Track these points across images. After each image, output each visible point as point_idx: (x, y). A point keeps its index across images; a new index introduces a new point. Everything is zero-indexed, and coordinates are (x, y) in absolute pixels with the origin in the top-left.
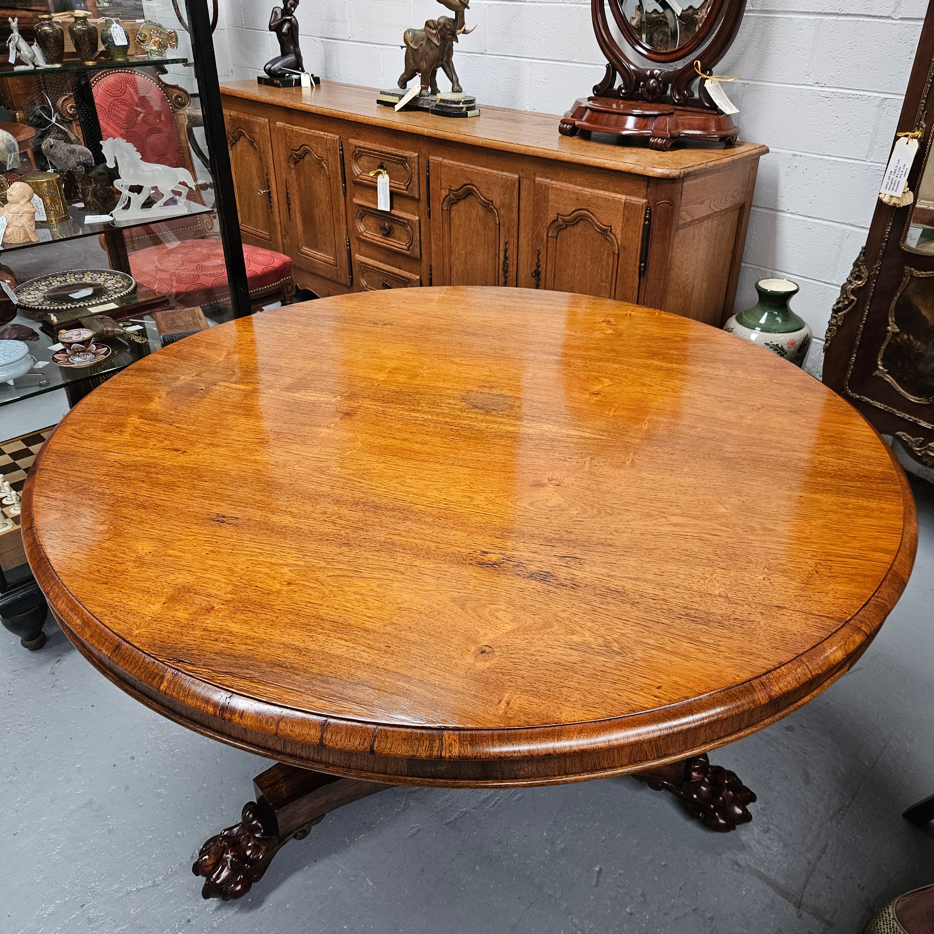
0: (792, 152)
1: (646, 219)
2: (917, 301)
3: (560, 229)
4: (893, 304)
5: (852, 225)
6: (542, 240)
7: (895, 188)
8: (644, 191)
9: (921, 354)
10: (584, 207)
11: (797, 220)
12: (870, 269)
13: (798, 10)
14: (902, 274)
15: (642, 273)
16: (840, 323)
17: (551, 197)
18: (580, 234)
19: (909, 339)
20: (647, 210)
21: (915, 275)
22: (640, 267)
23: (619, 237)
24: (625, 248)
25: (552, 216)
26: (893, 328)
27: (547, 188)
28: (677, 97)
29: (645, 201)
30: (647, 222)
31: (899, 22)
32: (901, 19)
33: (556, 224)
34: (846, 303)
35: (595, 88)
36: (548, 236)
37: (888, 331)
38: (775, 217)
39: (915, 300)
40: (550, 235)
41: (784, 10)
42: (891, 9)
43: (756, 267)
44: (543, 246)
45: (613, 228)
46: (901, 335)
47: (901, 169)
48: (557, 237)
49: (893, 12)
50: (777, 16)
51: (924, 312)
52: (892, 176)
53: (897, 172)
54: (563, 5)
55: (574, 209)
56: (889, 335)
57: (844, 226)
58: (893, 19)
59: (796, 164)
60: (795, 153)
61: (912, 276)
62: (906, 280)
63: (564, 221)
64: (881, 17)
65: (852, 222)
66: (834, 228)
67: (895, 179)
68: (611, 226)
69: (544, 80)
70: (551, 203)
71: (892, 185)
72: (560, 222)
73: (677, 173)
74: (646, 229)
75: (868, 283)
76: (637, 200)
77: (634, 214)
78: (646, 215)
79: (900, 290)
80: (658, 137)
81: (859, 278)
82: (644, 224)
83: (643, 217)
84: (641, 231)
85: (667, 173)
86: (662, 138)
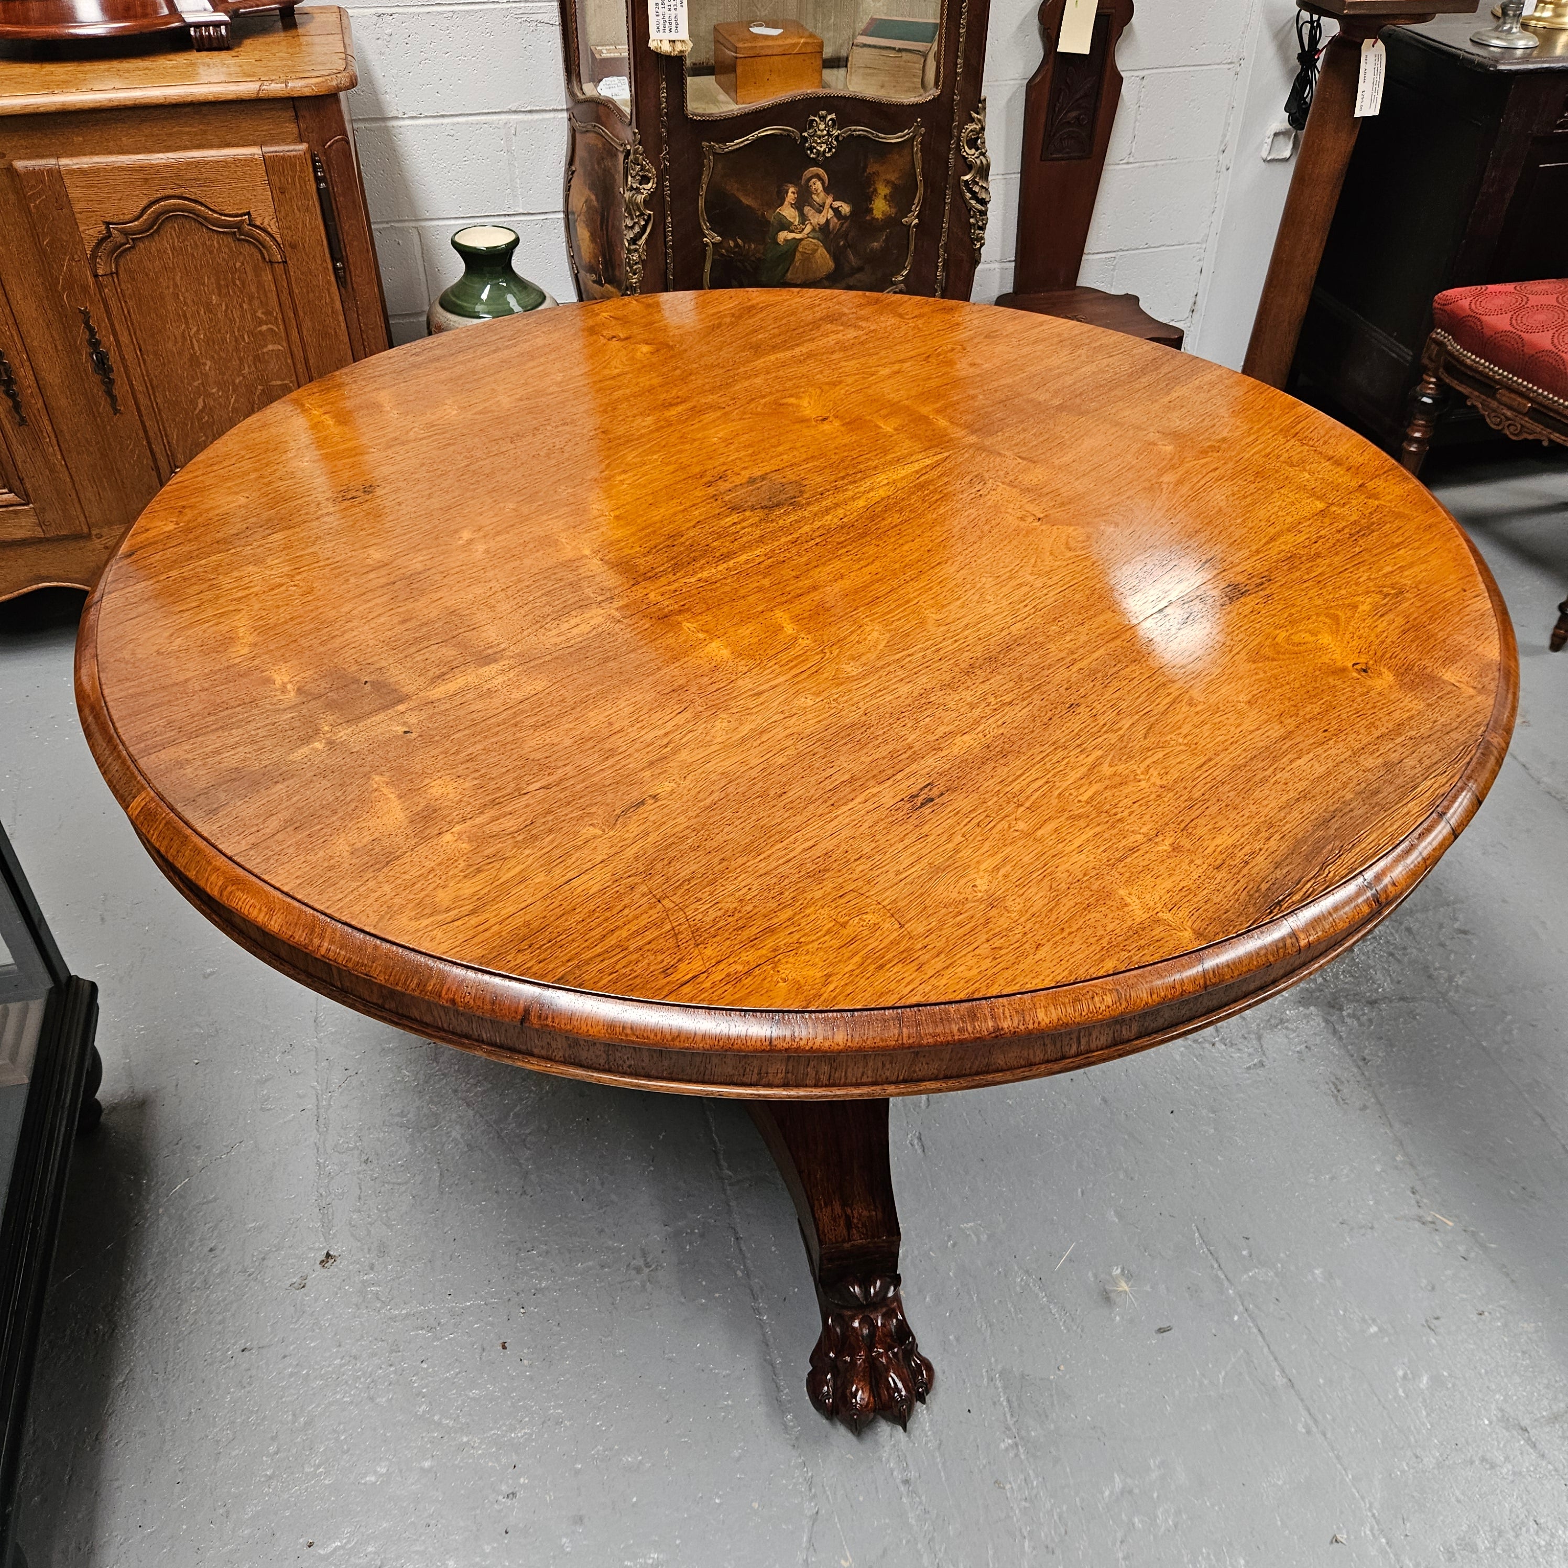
0: (373, 11)
1: (318, 180)
2: (732, 187)
3: (119, 253)
4: (701, 203)
5: (515, 112)
6: (85, 289)
7: (673, 28)
8: (292, 128)
9: (759, 259)
10: (169, 192)
11: (427, 126)
12: (656, 163)
14: (700, 155)
15: (342, 279)
16: (644, 257)
17: (74, 193)
18: (173, 249)
19: (737, 245)
20: (314, 162)
21: (720, 151)
22: (335, 269)
23: (273, 229)
24: (293, 246)
25: (91, 232)
26: (711, 238)
27: (56, 175)
29: (303, 147)
30: (322, 185)
33: (108, 245)
34: (643, 223)
36: (96, 276)
37: (707, 245)
38: (387, 130)
39: (729, 188)
40: (100, 272)
43: (385, 225)
44: (92, 302)
45: (254, 215)
46: (725, 245)
48: (117, 273)
51: (746, 201)
52: (661, 11)
53: (667, 3)
55: (145, 202)
56: (710, 250)
57: (503, 117)
59: (388, 31)
60: (380, 10)
61: (715, 154)
62: (709, 161)
63: (125, 233)
66: (490, 124)
67: (668, 13)
68: (248, 214)
70: (77, 207)
71: (667, 24)
72: (117, 237)
73: (344, 79)
74: (324, 198)
75: (660, 184)
76: (287, 148)
77: (293, 178)
78: (315, 172)
79: (705, 179)
80: (207, 25)
81: (645, 180)
82: (318, 189)
83: (312, 175)
84: (317, 204)
85: (334, 83)
86: (217, 25)
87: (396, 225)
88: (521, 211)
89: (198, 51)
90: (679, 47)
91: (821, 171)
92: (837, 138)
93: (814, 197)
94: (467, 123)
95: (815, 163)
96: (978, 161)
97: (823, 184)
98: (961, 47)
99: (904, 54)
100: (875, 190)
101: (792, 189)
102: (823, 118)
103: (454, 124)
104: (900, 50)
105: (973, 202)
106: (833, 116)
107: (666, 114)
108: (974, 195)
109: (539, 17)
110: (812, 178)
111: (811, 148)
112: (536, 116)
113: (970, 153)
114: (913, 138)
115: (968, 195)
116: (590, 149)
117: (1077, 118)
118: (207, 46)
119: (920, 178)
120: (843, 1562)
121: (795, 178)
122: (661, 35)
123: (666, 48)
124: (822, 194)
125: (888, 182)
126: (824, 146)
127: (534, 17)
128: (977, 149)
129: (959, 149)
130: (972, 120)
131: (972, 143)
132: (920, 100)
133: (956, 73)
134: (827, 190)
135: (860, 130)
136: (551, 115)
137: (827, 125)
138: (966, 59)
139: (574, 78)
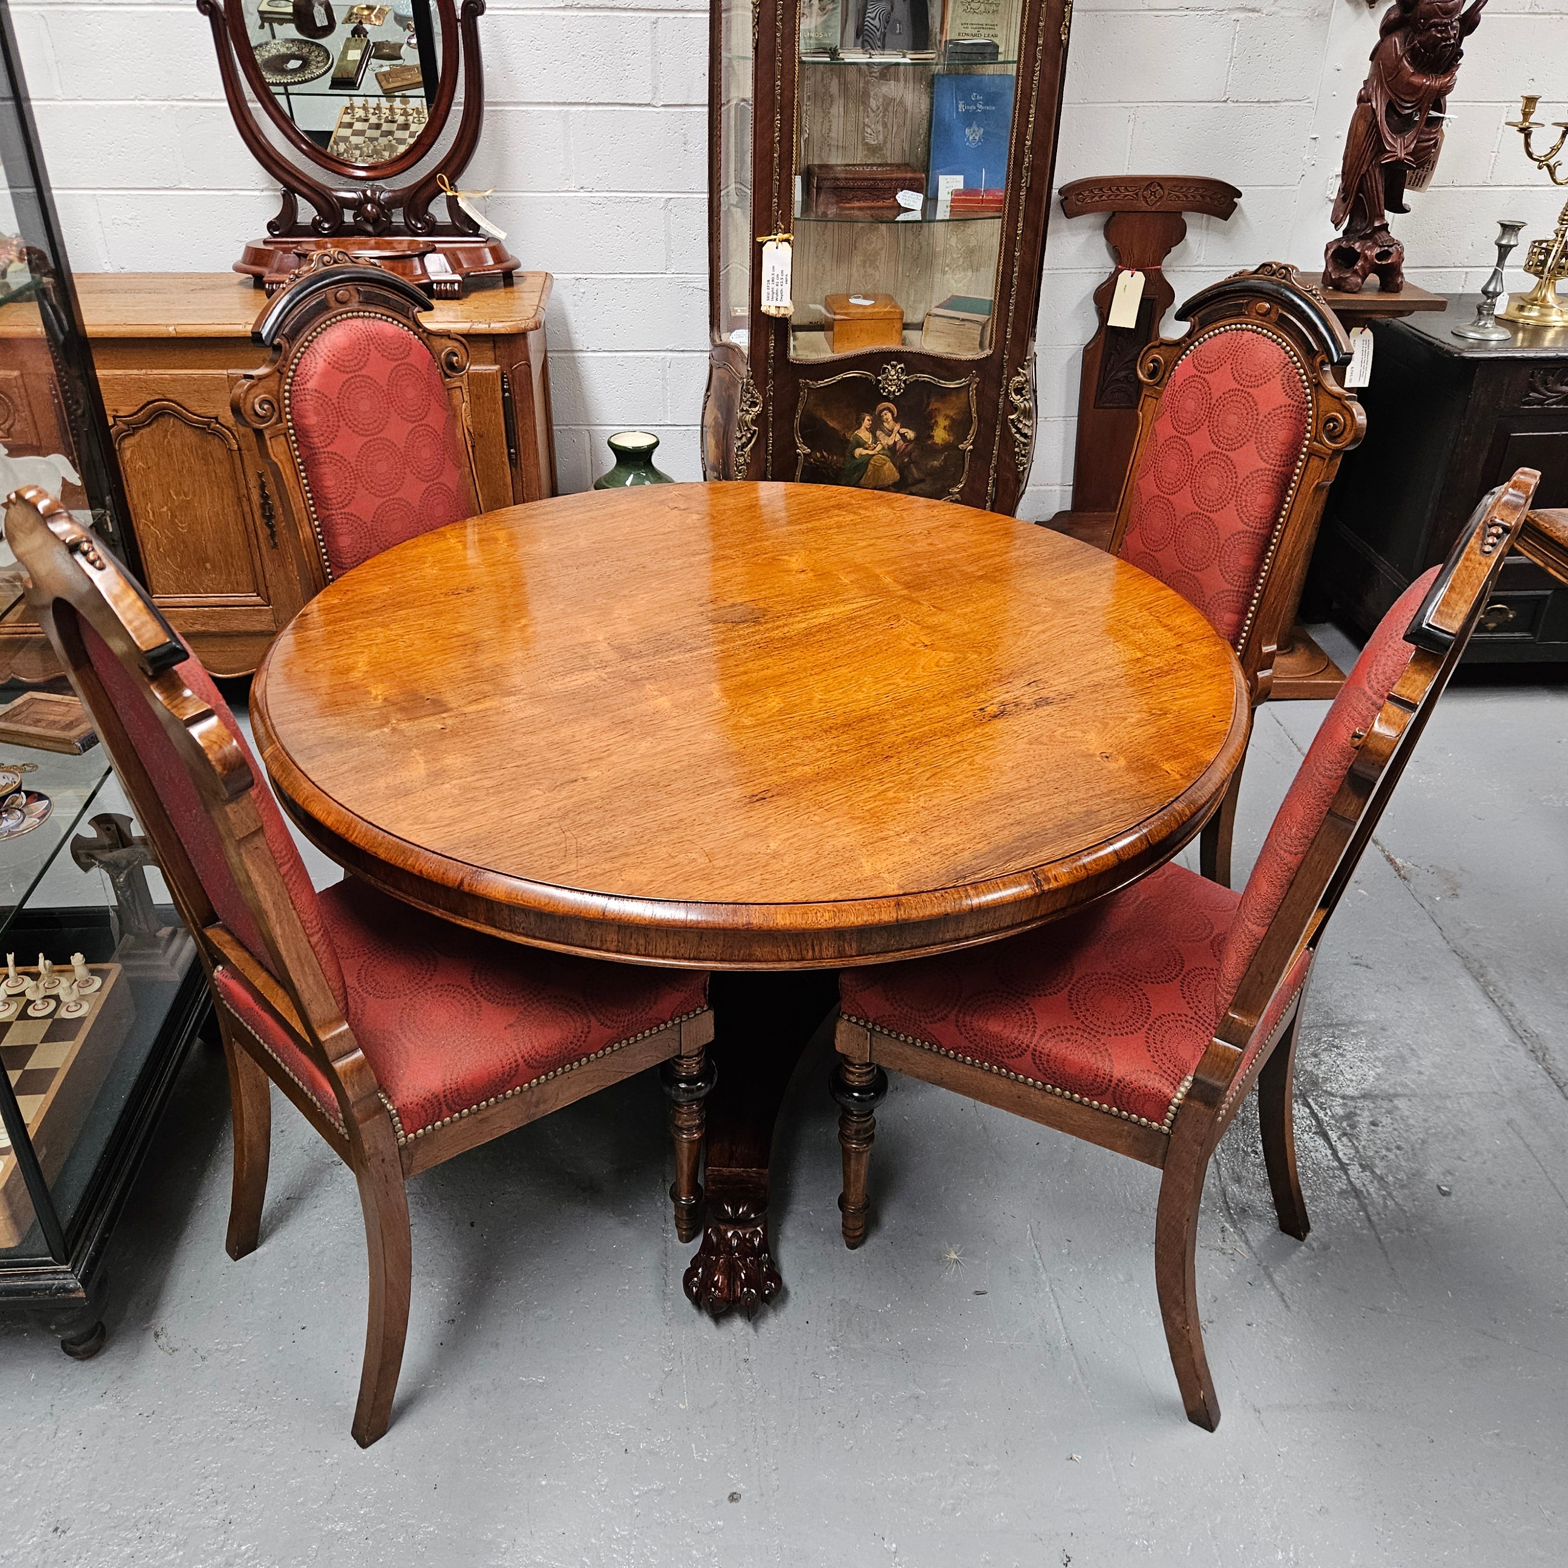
0: (573, 276)
1: (504, 391)
2: (821, 413)
4: (797, 423)
5: (671, 351)
7: (779, 298)
8: (490, 354)
9: (840, 468)
11: (604, 357)
12: (763, 392)
13: (534, 101)
14: (798, 388)
15: (514, 462)
16: (748, 461)
19: (823, 456)
20: (503, 378)
21: (813, 387)
22: (509, 454)
24: (481, 436)
26: (803, 450)
28: (419, 225)
29: (497, 367)
30: (507, 394)
31: (662, 109)
32: (663, 106)
34: (749, 435)
35: (271, 226)
37: (799, 455)
39: (819, 414)
41: (515, 100)
42: (650, 95)
43: (564, 427)
46: (813, 455)
47: (780, 277)
49: (653, 98)
50: (507, 108)
51: (832, 424)
52: (771, 286)
53: (775, 280)
54: (137, 103)
56: (801, 458)
57: (662, 353)
58: (654, 106)
59: (583, 290)
60: (578, 276)
61: (809, 388)
62: (804, 394)
64: (640, 105)
65: (670, 347)
66: (651, 358)
67: (776, 288)
69: (130, 222)
71: (775, 296)
73: (531, 324)
74: (508, 404)
75: (765, 408)
76: (485, 368)
77: (487, 388)
78: (503, 385)
79: (800, 406)
80: (446, 282)
81: (754, 404)
82: (503, 397)
83: (500, 388)
84: (501, 408)
85: (523, 326)
86: (452, 282)
87: (573, 427)
88: (669, 423)
89: (437, 299)
90: (782, 311)
91: (891, 405)
92: (905, 382)
93: (885, 424)
94: (634, 357)
95: (886, 399)
96: (1022, 405)
97: (893, 415)
98: (1010, 320)
99: (966, 323)
100: (936, 422)
101: (867, 418)
102: (894, 367)
103: (624, 357)
104: (963, 320)
105: (1018, 436)
106: (902, 365)
107: (773, 358)
108: (1019, 431)
109: (695, 285)
110: (884, 409)
111: (884, 389)
112: (686, 355)
113: (1015, 398)
114: (969, 385)
115: (1014, 430)
116: (721, 380)
117: (1126, 377)
118: (443, 296)
119: (974, 415)
120: (681, 1405)
121: (871, 410)
122: (770, 303)
123: (773, 312)
124: (892, 423)
125: (947, 417)
126: (894, 387)
127: (691, 285)
128: (1022, 396)
129: (1007, 395)
130: (1019, 374)
131: (1019, 391)
132: (976, 357)
133: (1006, 339)
134: (896, 420)
135: (925, 377)
136: (698, 354)
137: (897, 372)
138: (1014, 329)
139: (715, 328)
